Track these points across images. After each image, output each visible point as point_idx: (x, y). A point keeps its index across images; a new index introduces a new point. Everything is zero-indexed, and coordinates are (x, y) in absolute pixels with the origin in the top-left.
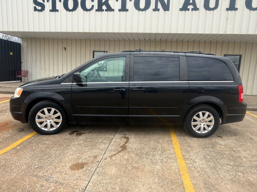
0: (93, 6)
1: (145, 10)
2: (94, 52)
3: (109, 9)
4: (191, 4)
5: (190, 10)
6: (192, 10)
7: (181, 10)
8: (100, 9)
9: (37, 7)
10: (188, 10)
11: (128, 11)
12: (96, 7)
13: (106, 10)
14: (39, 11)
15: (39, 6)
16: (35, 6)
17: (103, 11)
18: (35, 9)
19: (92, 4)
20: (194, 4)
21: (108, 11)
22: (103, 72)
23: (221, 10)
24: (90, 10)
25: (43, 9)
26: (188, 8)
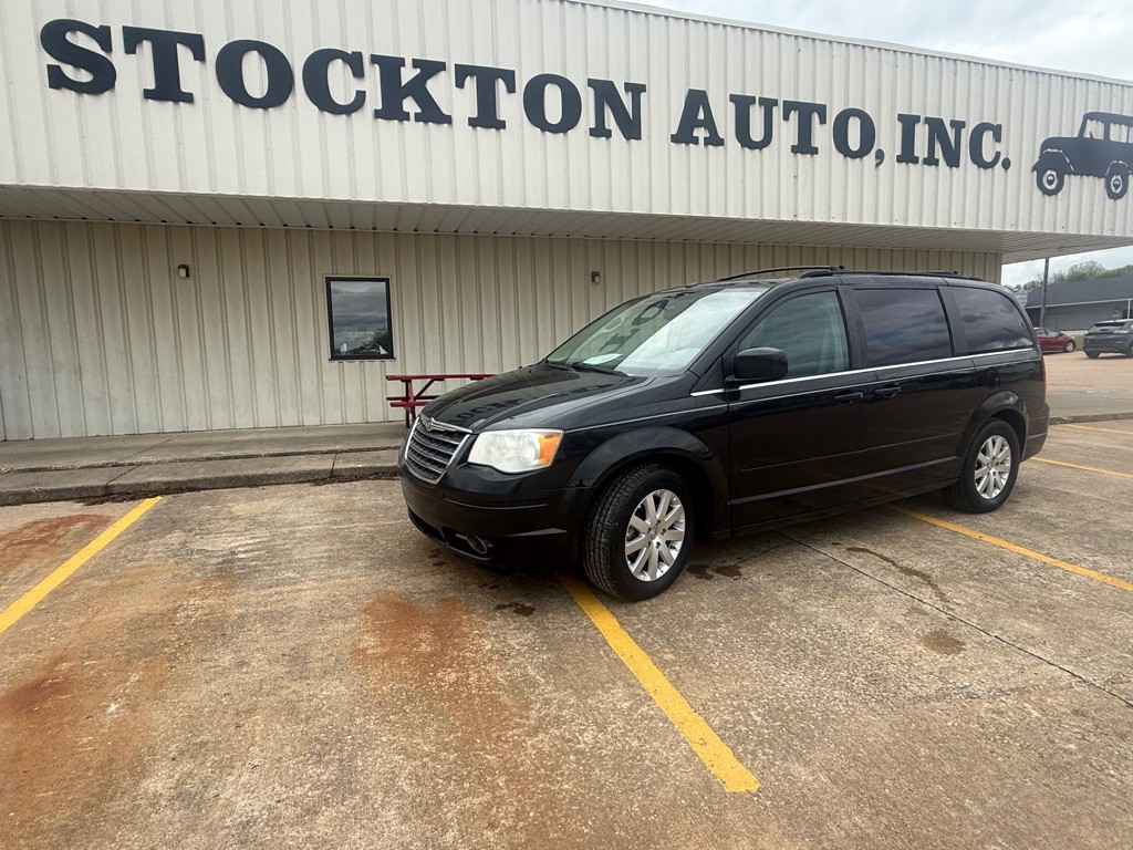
0: (361, 96)
1: (565, 132)
2: (329, 280)
3: (432, 114)
4: (700, 124)
5: (701, 141)
6: (707, 142)
7: (675, 139)
8: (391, 110)
9: (69, 71)
10: (696, 141)
11: (504, 127)
12: (374, 100)
13: (418, 118)
14: (80, 88)
15: (77, 66)
16: (54, 62)
17: (408, 119)
18: (57, 80)
19: (356, 85)
20: (709, 123)
21: (426, 122)
22: (378, 362)
23: (779, 149)
24: (348, 110)
25: (103, 79)
26: (695, 135)
